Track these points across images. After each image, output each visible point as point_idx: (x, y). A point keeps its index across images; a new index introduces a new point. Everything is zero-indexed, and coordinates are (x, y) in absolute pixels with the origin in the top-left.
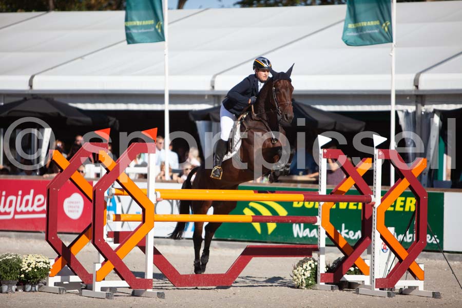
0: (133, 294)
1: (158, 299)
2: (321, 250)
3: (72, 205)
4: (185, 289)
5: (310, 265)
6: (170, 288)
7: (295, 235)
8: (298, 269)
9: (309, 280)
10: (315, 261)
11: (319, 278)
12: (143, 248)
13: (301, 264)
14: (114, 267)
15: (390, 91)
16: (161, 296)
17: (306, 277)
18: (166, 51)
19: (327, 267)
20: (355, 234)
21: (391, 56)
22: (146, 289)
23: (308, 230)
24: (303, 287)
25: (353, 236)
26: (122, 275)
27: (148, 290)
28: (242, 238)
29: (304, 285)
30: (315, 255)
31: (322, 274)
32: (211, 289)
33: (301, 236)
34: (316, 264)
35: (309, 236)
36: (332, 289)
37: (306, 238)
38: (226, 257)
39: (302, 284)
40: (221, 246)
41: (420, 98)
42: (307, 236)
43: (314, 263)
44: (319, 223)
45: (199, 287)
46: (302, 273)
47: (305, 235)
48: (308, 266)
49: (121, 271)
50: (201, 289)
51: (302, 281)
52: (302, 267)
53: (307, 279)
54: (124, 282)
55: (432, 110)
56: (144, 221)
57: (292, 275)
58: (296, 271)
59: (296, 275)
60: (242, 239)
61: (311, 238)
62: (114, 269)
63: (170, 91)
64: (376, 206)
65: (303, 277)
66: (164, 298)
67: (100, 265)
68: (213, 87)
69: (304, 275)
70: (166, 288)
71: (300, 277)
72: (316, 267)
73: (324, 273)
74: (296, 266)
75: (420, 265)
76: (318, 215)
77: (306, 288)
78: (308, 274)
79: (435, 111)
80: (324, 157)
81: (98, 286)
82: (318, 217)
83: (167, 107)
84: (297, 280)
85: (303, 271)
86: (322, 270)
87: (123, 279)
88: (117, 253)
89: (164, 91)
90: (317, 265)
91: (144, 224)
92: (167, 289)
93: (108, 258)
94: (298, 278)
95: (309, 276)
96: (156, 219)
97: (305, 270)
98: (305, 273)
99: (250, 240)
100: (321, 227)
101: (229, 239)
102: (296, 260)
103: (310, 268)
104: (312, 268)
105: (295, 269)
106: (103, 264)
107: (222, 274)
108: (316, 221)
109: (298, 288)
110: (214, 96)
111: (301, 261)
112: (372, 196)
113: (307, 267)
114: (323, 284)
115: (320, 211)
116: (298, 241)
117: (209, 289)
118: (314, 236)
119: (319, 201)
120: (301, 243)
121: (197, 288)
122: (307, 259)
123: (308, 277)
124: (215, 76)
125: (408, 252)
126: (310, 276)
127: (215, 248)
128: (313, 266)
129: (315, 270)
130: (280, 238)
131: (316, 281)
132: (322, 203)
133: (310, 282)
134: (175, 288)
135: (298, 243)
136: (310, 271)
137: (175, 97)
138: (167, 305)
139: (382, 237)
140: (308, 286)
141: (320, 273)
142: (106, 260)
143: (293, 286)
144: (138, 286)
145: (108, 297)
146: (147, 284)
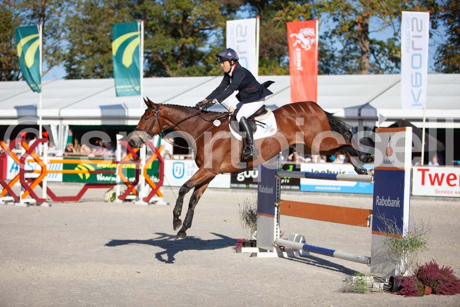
0: (37, 205)
4: (59, 203)
11: (117, 197)
12: (41, 184)
13: (108, 191)
18: (41, 97)
19: (120, 193)
27: (44, 203)
29: (110, 200)
36: (123, 202)
39: (108, 200)
42: (104, 179)
44: (117, 174)
49: (33, 195)
50: (65, 203)
52: (109, 193)
53: (111, 198)
54: (34, 200)
62: (30, 194)
65: (109, 197)
66: (51, 207)
75: (161, 191)
77: (110, 202)
78: (111, 196)
81: (22, 202)
86: (118, 194)
87: (33, 198)
88: (30, 187)
90: (116, 192)
91: (42, 174)
92: (52, 203)
94: (107, 198)
96: (47, 172)
100: (118, 176)
102: (106, 189)
105: (106, 193)
106: (24, 192)
107: (75, 196)
108: (115, 172)
109: (107, 202)
112: (141, 162)
113: (111, 193)
114: (119, 200)
115: (117, 169)
121: (63, 202)
122: (112, 189)
124: (60, 109)
125: (156, 186)
128: (113, 192)
129: (114, 194)
131: (115, 199)
137: (44, 118)
140: (112, 201)
142: (26, 190)
143: (105, 201)
144: (40, 201)
145: (28, 206)
146: (43, 201)
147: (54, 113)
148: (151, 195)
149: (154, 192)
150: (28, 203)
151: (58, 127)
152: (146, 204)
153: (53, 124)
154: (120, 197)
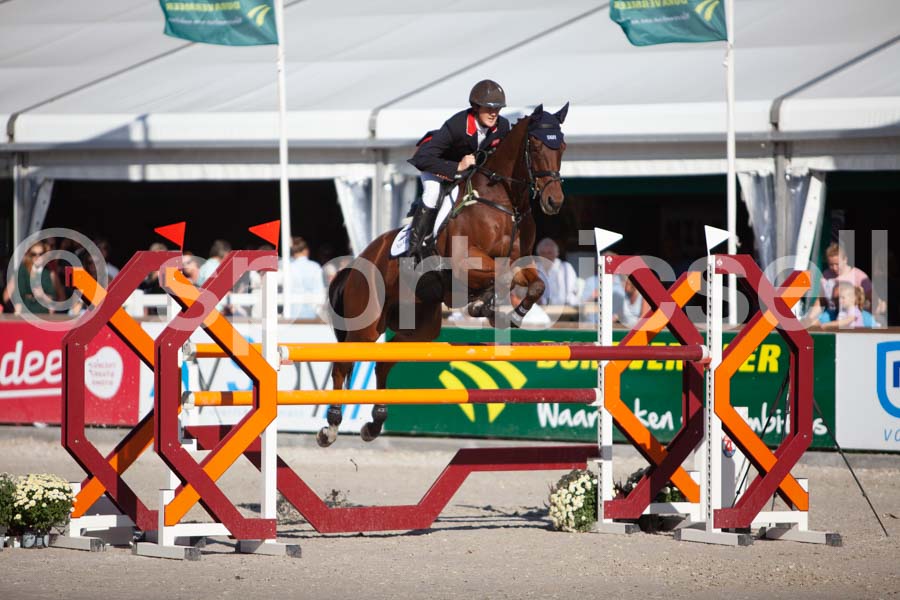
0: (239, 550)
1: (290, 560)
2: (604, 454)
3: (98, 370)
4: (339, 536)
5: (583, 485)
6: (309, 534)
7: (543, 423)
8: (559, 492)
9: (581, 514)
10: (592, 477)
11: (601, 511)
12: (255, 456)
13: (565, 482)
14: (199, 497)
15: (725, 135)
16: (295, 551)
17: (575, 509)
18: (281, 62)
19: (617, 487)
20: (659, 419)
21: (726, 66)
22: (263, 539)
23: (567, 412)
24: (570, 529)
25: (657, 423)
26: (216, 513)
27: (268, 541)
28: (438, 429)
29: (572, 524)
30: (592, 464)
31: (606, 503)
32: (390, 535)
33: (554, 424)
34: (595, 482)
35: (571, 424)
36: (628, 530)
37: (564, 428)
38: (409, 468)
39: (568, 524)
40: (397, 445)
41: (783, 147)
42: (566, 424)
43: (590, 481)
44: (599, 401)
45: (365, 533)
46: (568, 502)
47: (562, 423)
48: (579, 486)
49: (216, 506)
50: (371, 536)
51: (568, 517)
52: (568, 488)
53: (578, 512)
54: (221, 526)
55: (804, 172)
56: (257, 404)
57: (548, 504)
58: (554, 496)
59: (555, 505)
60: (438, 433)
61: (574, 428)
62: (201, 501)
63: (289, 142)
64: (714, 365)
65: (570, 508)
66: (300, 557)
67: (173, 493)
68: (373, 132)
69: (571, 504)
70: (301, 534)
71: (563, 508)
72: (595, 488)
73: (611, 499)
74: (555, 487)
75: (800, 481)
76: (596, 387)
77: (575, 531)
78: (579, 502)
79: (812, 173)
80: (607, 272)
81: (168, 535)
82: (597, 390)
83: (285, 172)
84: (558, 514)
85: (570, 496)
86: (608, 493)
87: (217, 521)
88: (206, 469)
89: (278, 142)
90: (597, 485)
91: (258, 411)
92: (303, 537)
93: (186, 478)
94: (560, 511)
95: (581, 505)
96: (279, 401)
97: (574, 495)
98: (573, 500)
99: (453, 433)
100: (603, 409)
101: (413, 432)
102: (555, 475)
103: (583, 491)
104: (586, 490)
105: (553, 492)
106: (178, 491)
107: (411, 507)
108: (593, 398)
109: (560, 529)
110: (375, 150)
111: (565, 477)
112: (703, 347)
113: (576, 490)
114: (610, 521)
115: (601, 379)
116: (548, 434)
117: (385, 536)
118: (581, 425)
119: (599, 358)
120: (556, 437)
121: (361, 535)
122: (579, 473)
123: (579, 509)
124: (376, 112)
125: (776, 455)
126: (584, 507)
127: (385, 451)
128: (589, 486)
129: (593, 495)
130: (511, 429)
131: (596, 516)
132: (604, 363)
133: (584, 518)
134: (319, 535)
135: (548, 437)
136: (583, 497)
137: (301, 153)
138: (307, 571)
139: (725, 428)
140: (579, 526)
141: (604, 499)
142: (184, 483)
143: (550, 527)
144: (247, 533)
145: (190, 556)
146: (266, 529)
147: (348, 127)
148: (754, 500)
149: (769, 486)
150: (194, 541)
151: (368, 188)
152: (733, 538)
153: (347, 178)
154: (615, 511)
